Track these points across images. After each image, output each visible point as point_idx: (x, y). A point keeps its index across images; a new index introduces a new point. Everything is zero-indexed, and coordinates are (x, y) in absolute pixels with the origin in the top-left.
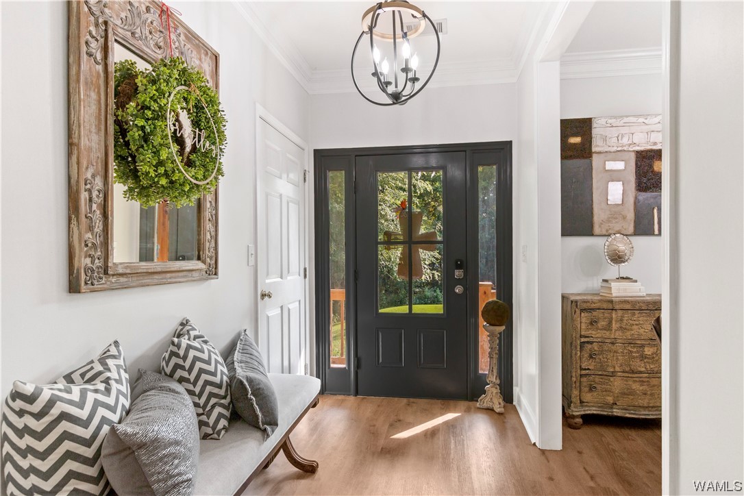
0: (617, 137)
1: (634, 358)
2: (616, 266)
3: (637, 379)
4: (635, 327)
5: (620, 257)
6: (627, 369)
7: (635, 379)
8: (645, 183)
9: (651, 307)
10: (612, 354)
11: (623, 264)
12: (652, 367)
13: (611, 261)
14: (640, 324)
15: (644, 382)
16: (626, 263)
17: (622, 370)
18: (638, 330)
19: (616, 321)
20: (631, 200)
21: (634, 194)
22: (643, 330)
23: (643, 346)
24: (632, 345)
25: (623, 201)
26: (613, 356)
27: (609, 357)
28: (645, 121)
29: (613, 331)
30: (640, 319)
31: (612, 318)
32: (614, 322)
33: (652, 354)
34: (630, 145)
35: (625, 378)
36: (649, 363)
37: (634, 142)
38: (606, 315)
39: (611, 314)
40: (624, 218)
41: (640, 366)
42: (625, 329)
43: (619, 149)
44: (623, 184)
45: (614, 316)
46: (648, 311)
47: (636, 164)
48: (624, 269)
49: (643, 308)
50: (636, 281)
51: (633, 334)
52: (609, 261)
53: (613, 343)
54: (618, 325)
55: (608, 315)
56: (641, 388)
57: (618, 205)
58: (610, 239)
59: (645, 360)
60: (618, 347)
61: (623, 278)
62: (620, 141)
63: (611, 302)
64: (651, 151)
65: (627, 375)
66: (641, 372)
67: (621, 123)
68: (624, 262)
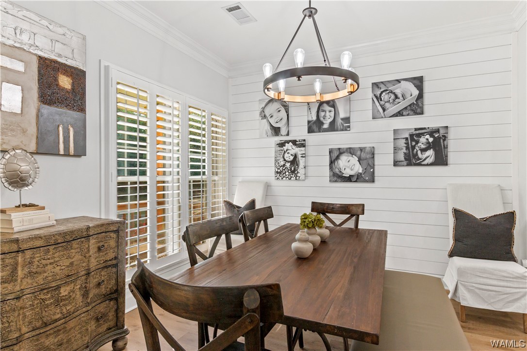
0: (15, 29)
1: (47, 306)
2: (17, 191)
3: (52, 331)
4: (49, 267)
5: (22, 179)
6: (38, 324)
7: (48, 333)
8: (49, 96)
9: (68, 238)
10: (16, 314)
11: (26, 188)
12: (68, 308)
13: (10, 184)
14: (55, 262)
15: (60, 330)
16: (30, 187)
17: (31, 329)
18: (53, 270)
19: (23, 267)
20: (33, 112)
21: (36, 105)
22: (59, 268)
23: (58, 287)
24: (45, 291)
25: (22, 111)
26: (19, 315)
27: (12, 318)
28: (49, 26)
29: (19, 280)
30: (55, 255)
31: (17, 264)
32: (19, 268)
33: (69, 293)
34: (31, 46)
35: (35, 338)
36: (64, 305)
37: (37, 44)
38: (7, 261)
39: (14, 258)
40: (24, 131)
41: (54, 314)
42: (36, 273)
43: (17, 45)
44: (22, 90)
45: (20, 259)
46: (66, 243)
47: (39, 71)
48: (27, 195)
49: (59, 241)
50: (43, 208)
51: (47, 277)
52: (6, 184)
53: (18, 298)
54: (27, 270)
55: (11, 260)
56: (56, 340)
57: (15, 114)
58: (7, 156)
59: (61, 304)
60: (27, 301)
61: (25, 206)
62: (18, 36)
63: (17, 241)
64: (55, 62)
65: (37, 332)
66: (56, 321)
67: (20, 14)
68: (27, 186)
